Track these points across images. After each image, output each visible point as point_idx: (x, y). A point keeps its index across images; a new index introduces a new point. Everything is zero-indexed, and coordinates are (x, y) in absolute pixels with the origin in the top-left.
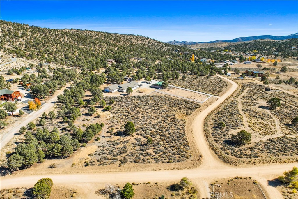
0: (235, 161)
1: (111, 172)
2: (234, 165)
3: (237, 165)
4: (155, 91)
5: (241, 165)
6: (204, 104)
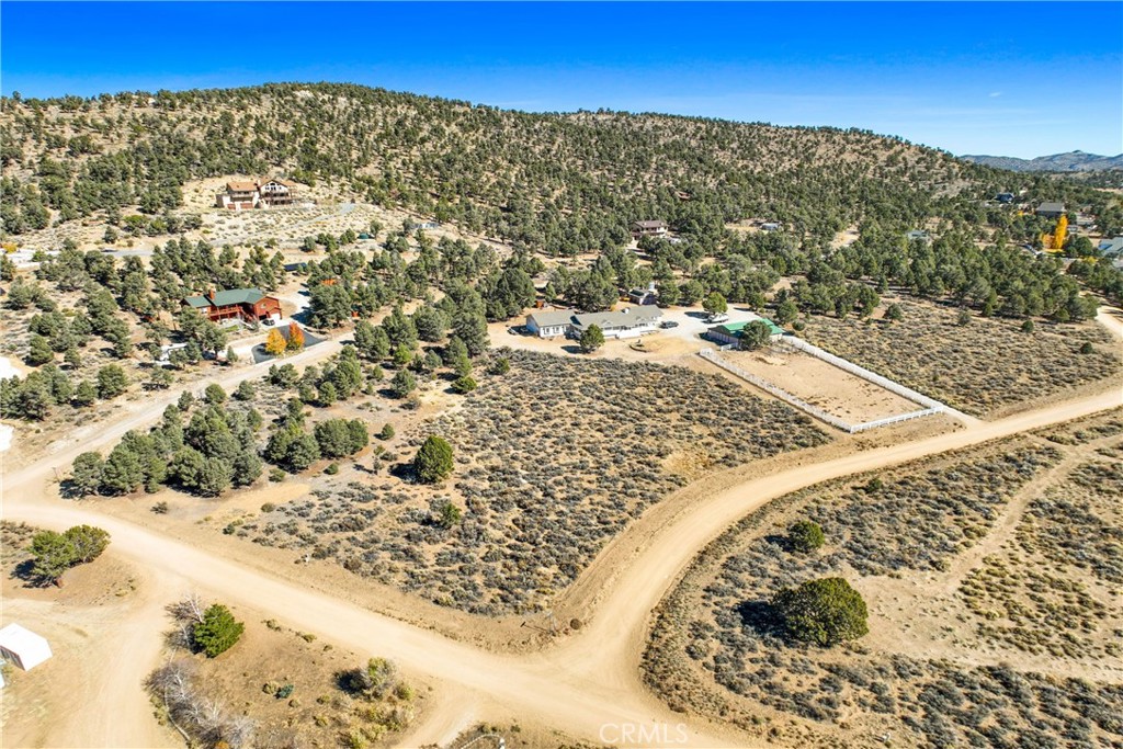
0: (686, 692)
1: (263, 570)
2: (671, 706)
3: (680, 710)
4: (698, 354)
5: (703, 720)
6: (855, 436)
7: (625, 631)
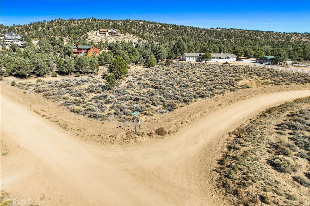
4: (253, 65)
7: (202, 142)
